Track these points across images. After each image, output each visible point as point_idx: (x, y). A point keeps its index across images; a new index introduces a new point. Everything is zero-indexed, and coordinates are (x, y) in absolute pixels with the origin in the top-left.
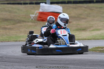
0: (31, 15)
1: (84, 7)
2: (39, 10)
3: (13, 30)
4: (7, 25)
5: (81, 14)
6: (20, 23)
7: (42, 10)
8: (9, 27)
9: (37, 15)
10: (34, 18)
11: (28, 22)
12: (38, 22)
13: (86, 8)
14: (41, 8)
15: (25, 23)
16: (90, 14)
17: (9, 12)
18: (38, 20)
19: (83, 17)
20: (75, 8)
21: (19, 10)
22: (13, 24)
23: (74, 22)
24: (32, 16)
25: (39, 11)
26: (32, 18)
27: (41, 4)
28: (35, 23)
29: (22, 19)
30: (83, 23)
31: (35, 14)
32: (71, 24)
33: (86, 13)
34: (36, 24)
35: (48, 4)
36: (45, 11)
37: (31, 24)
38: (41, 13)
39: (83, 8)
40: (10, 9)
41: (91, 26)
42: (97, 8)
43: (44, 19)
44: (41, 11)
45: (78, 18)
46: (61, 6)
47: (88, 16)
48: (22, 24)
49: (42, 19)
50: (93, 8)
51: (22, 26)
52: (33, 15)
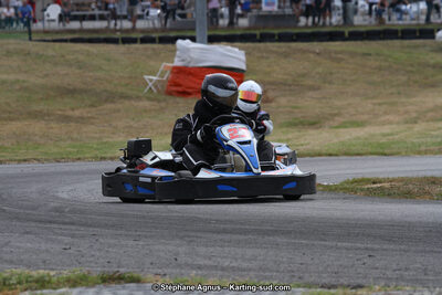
0: (146, 77)
1: (314, 52)
2: (173, 62)
3: (92, 124)
4: (73, 109)
5: (304, 75)
6: (112, 102)
7: (183, 60)
8: (77, 113)
9: (165, 78)
10: (156, 87)
11: (138, 98)
12: (168, 97)
14: (178, 53)
15: (127, 102)
16: (331, 74)
17: (80, 68)
18: (169, 93)
19: (311, 83)
20: (286, 55)
21: (109, 60)
22: (92, 106)
23: (283, 101)
24: (151, 80)
25: (171, 65)
26: (150, 84)
27: (179, 42)
28: (159, 101)
29: (120, 90)
30: (310, 104)
31: (158, 74)
32: (273, 104)
33: (320, 70)
34: (163, 104)
35: (202, 42)
36: (191, 65)
37: (146, 104)
38: (178, 71)
39: (312, 55)
40: (81, 58)
41: (336, 111)
42: (353, 54)
43: (190, 90)
44: (177, 63)
45: (294, 86)
46: (240, 48)
47: (325, 82)
48: (119, 106)
49: (180, 89)
50: (340, 56)
51: (119, 111)
52: (154, 78)
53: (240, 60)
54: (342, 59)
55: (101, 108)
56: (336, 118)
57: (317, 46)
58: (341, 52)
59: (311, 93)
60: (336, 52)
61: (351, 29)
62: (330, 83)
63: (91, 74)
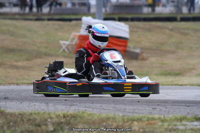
0: (61, 42)
1: (168, 29)
2: (79, 32)
4: (16, 61)
5: (164, 44)
6: (40, 58)
8: (20, 64)
9: (74, 43)
10: (68, 49)
13: (171, 30)
14: (83, 26)
15: (50, 59)
16: (181, 43)
17: (12, 35)
19: (168, 48)
20: (149, 30)
21: (30, 31)
22: (28, 60)
23: (153, 60)
24: (64, 44)
25: (78, 34)
26: (64, 47)
27: (84, 18)
29: (44, 50)
30: (171, 62)
31: (70, 40)
32: (147, 62)
33: (174, 40)
38: (83, 38)
39: (167, 31)
40: (11, 29)
41: (191, 67)
42: (195, 30)
44: (82, 33)
45: (158, 50)
47: (178, 48)
52: (67, 43)
53: (126, 31)
54: (188, 34)
55: (34, 61)
56: (194, 71)
57: (170, 25)
58: (187, 29)
59: (170, 55)
60: (184, 29)
61: (182, 16)
62: (182, 49)
63: (20, 40)
